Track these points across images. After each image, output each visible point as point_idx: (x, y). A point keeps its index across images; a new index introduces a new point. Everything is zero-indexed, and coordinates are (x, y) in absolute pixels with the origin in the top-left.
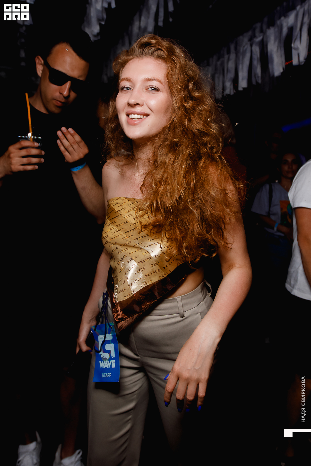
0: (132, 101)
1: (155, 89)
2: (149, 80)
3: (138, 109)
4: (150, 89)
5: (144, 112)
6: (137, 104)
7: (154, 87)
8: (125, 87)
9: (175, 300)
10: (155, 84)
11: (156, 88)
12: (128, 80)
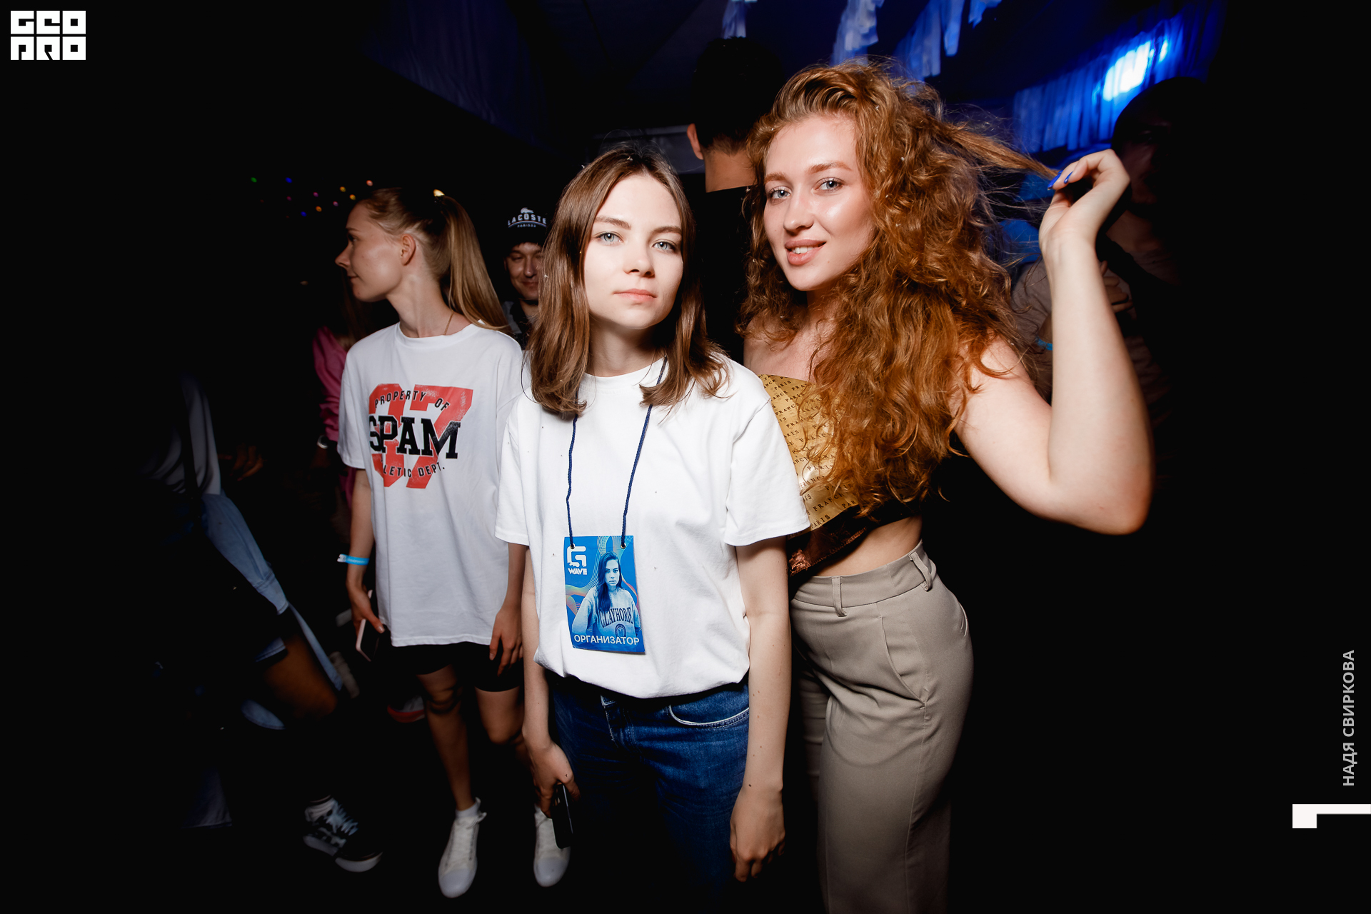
0: (792, 223)
1: (835, 184)
2: (820, 168)
3: (805, 236)
4: (824, 187)
5: (814, 239)
6: (802, 228)
7: (831, 179)
8: (775, 191)
9: (829, 581)
10: (833, 173)
11: (835, 180)
12: (780, 178)
